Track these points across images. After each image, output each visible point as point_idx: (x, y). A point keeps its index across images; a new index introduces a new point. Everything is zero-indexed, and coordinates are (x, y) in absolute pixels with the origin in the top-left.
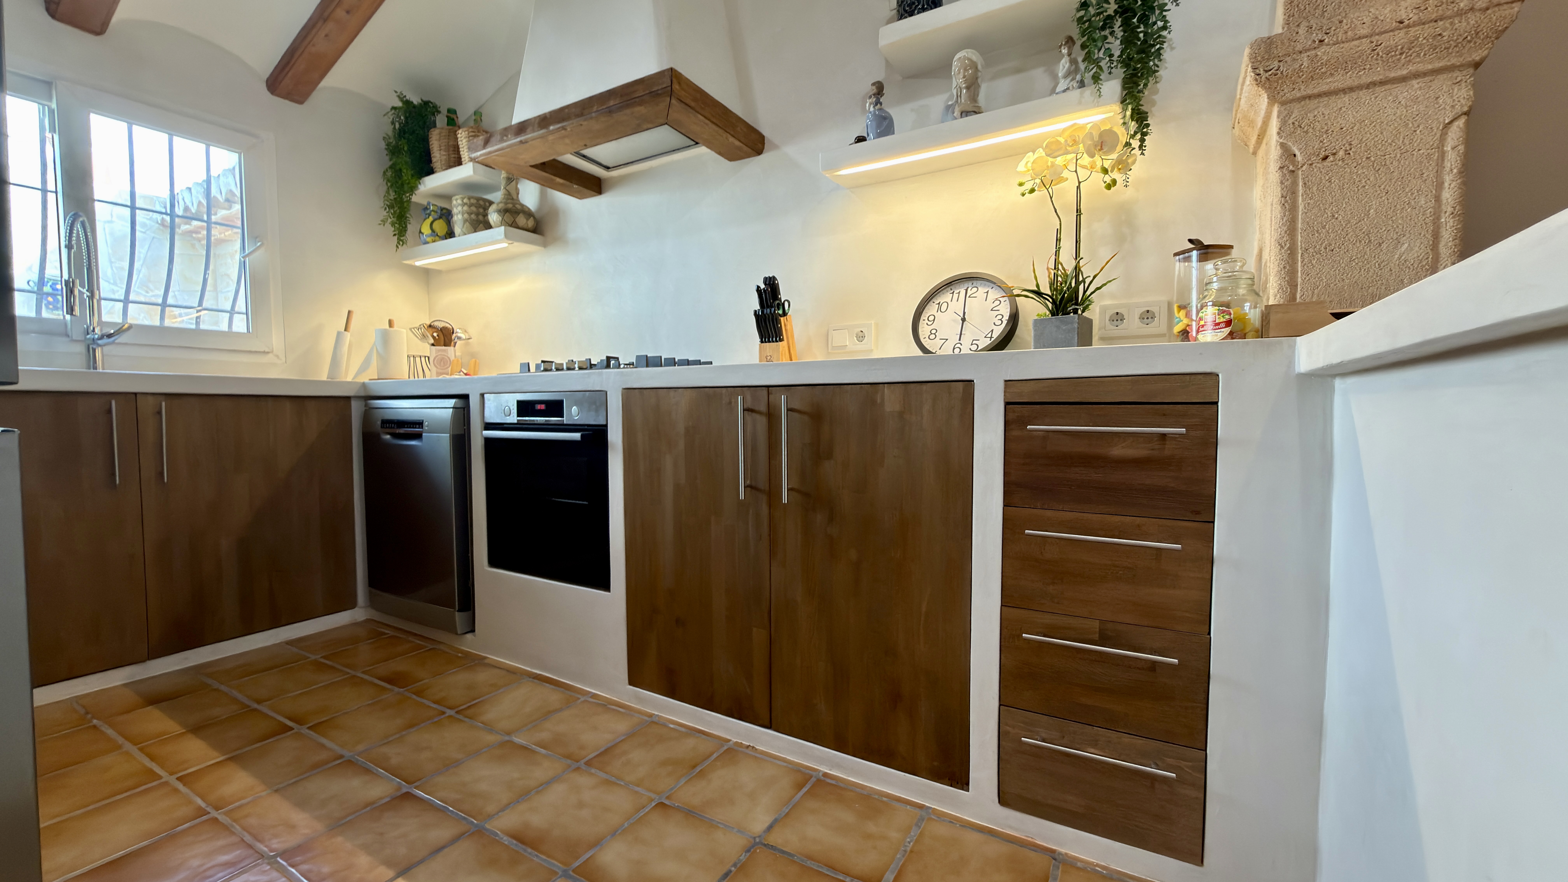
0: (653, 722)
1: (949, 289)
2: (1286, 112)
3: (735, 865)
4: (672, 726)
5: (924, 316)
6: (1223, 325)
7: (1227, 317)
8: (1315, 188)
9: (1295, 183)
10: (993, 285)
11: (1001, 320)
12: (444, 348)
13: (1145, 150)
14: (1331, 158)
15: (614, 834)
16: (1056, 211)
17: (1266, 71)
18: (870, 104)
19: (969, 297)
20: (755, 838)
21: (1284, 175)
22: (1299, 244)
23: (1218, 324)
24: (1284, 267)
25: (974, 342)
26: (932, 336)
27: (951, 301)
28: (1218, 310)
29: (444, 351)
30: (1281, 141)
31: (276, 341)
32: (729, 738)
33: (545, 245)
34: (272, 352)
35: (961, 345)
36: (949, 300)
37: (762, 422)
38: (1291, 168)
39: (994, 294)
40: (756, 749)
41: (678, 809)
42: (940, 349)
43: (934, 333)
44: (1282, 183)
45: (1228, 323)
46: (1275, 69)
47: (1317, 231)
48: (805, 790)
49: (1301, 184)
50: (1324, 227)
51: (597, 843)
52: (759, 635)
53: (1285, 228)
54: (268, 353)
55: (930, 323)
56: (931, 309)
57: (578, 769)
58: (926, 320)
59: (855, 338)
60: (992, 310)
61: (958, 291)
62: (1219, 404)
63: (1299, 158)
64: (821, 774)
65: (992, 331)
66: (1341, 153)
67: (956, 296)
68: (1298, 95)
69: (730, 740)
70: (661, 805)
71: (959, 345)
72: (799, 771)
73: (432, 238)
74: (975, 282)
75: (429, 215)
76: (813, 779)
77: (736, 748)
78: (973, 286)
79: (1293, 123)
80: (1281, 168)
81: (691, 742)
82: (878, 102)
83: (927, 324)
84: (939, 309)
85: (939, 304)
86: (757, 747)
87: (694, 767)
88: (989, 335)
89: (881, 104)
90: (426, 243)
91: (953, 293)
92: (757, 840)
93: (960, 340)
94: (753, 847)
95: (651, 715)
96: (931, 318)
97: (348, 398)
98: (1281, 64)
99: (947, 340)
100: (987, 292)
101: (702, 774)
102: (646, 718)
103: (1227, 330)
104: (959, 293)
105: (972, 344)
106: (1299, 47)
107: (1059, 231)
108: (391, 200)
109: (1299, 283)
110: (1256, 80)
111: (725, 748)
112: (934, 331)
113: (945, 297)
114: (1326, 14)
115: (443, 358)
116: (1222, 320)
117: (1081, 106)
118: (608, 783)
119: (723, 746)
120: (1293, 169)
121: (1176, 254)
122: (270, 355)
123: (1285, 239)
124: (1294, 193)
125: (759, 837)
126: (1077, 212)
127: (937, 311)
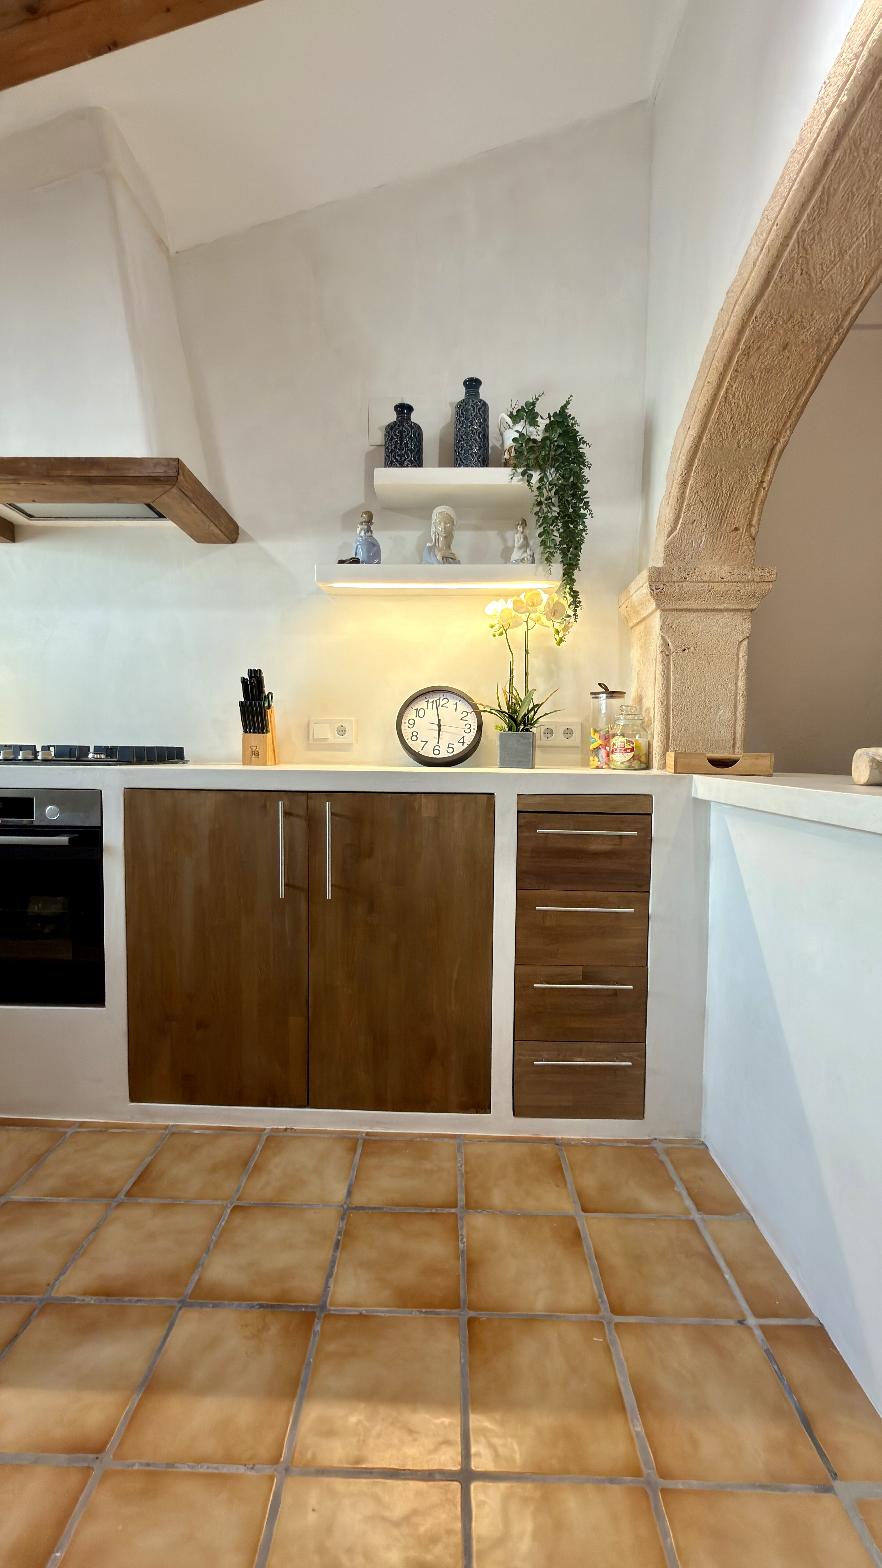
0: (173, 1134)
1: (424, 697)
2: (664, 617)
3: (339, 1233)
4: (197, 1132)
5: (405, 720)
6: (629, 750)
7: (631, 745)
8: (679, 669)
9: (669, 663)
10: (460, 699)
11: (469, 728)
13: (577, 619)
14: (687, 651)
15: (207, 1250)
16: (510, 648)
17: (657, 589)
18: (362, 529)
19: (442, 706)
20: (342, 1206)
21: (663, 657)
22: (671, 703)
23: (626, 749)
24: (664, 717)
25: (450, 746)
26: (414, 738)
27: (427, 708)
28: (626, 740)
30: (662, 634)
32: (262, 1126)
35: (440, 747)
36: (425, 708)
37: (300, 825)
38: (667, 653)
39: (463, 707)
40: (295, 1130)
41: (256, 1206)
42: (422, 750)
43: (415, 735)
44: (662, 662)
45: (632, 750)
46: (661, 589)
47: (680, 696)
48: (359, 1151)
49: (672, 664)
50: (684, 694)
51: (196, 1264)
52: (296, 1023)
53: (664, 692)
55: (411, 726)
56: (411, 715)
57: (120, 1205)
58: (408, 723)
59: (336, 732)
60: (461, 719)
61: (432, 701)
62: (653, 815)
63: (671, 647)
64: (364, 1135)
65: (464, 737)
66: (692, 649)
67: (430, 704)
68: (672, 607)
69: (265, 1129)
70: (236, 1209)
71: (438, 748)
72: (344, 1138)
74: (445, 694)
76: (361, 1141)
77: (273, 1134)
78: (444, 697)
79: (668, 624)
80: (662, 652)
81: (227, 1142)
82: (369, 530)
83: (408, 727)
84: (417, 714)
85: (417, 710)
86: (294, 1128)
87: (246, 1163)
88: (462, 741)
89: (372, 532)
91: (428, 702)
92: (345, 1206)
93: (438, 743)
94: (344, 1214)
95: (166, 1127)
96: (411, 722)
98: (665, 587)
99: (427, 742)
100: (456, 704)
101: (257, 1168)
102: (163, 1131)
103: (631, 754)
105: (448, 748)
106: (674, 579)
107: (511, 664)
109: (671, 728)
110: (651, 593)
111: (265, 1137)
113: (421, 705)
114: (685, 560)
116: (628, 747)
117: (535, 577)
118: (164, 1207)
119: (261, 1137)
120: (668, 654)
121: (591, 694)
123: (664, 698)
124: (669, 669)
125: (345, 1203)
126: (526, 652)
127: (416, 716)
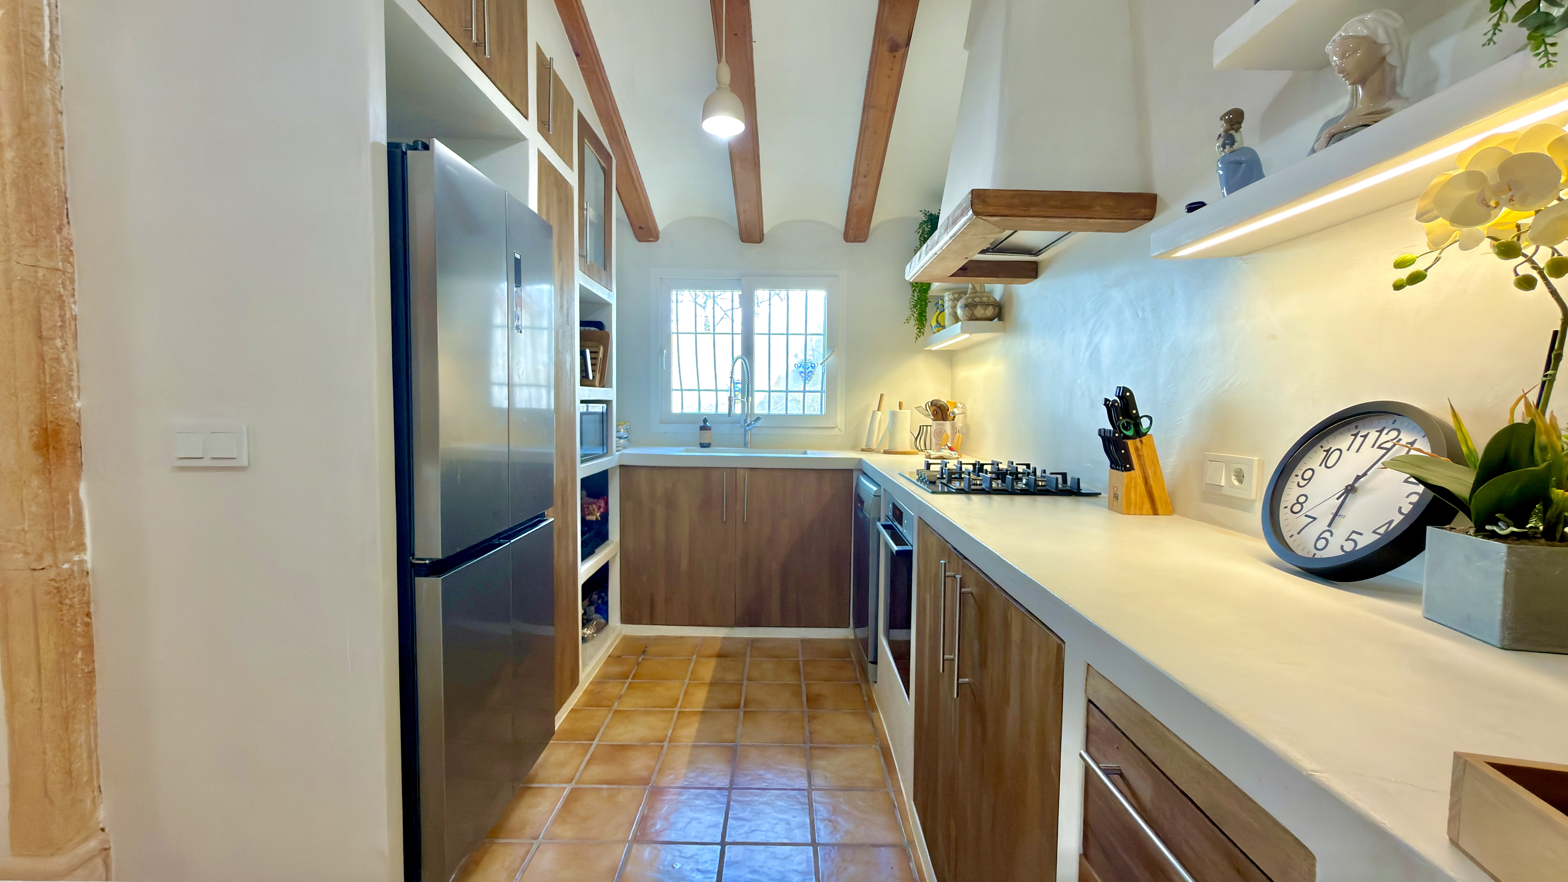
1: (1354, 425)
5: (1297, 468)
10: (1427, 431)
12: (942, 422)
19: (1379, 447)
25: (1354, 536)
26: (1297, 508)
29: (943, 425)
31: (840, 419)
33: (1004, 330)
34: (837, 427)
35: (1330, 534)
36: (1345, 447)
42: (1298, 533)
43: (1300, 503)
54: (834, 428)
55: (1302, 483)
56: (1314, 460)
58: (1300, 476)
59: (1233, 477)
61: (1365, 433)
65: (1391, 523)
67: (1359, 440)
71: (1327, 535)
73: (937, 329)
74: (1399, 419)
75: (938, 308)
78: (1395, 426)
82: (1230, 142)
83: (1297, 483)
84: (1326, 459)
85: (1327, 451)
88: (1382, 531)
90: (934, 333)
91: (1356, 435)
93: (1329, 525)
96: (1308, 475)
97: (851, 471)
99: (1313, 521)
100: (1412, 443)
102: (905, 842)
104: (1365, 437)
105: (1348, 539)
108: (915, 300)
112: (1302, 499)
113: (1343, 441)
115: (941, 431)
122: (836, 429)
127: (1320, 465)
